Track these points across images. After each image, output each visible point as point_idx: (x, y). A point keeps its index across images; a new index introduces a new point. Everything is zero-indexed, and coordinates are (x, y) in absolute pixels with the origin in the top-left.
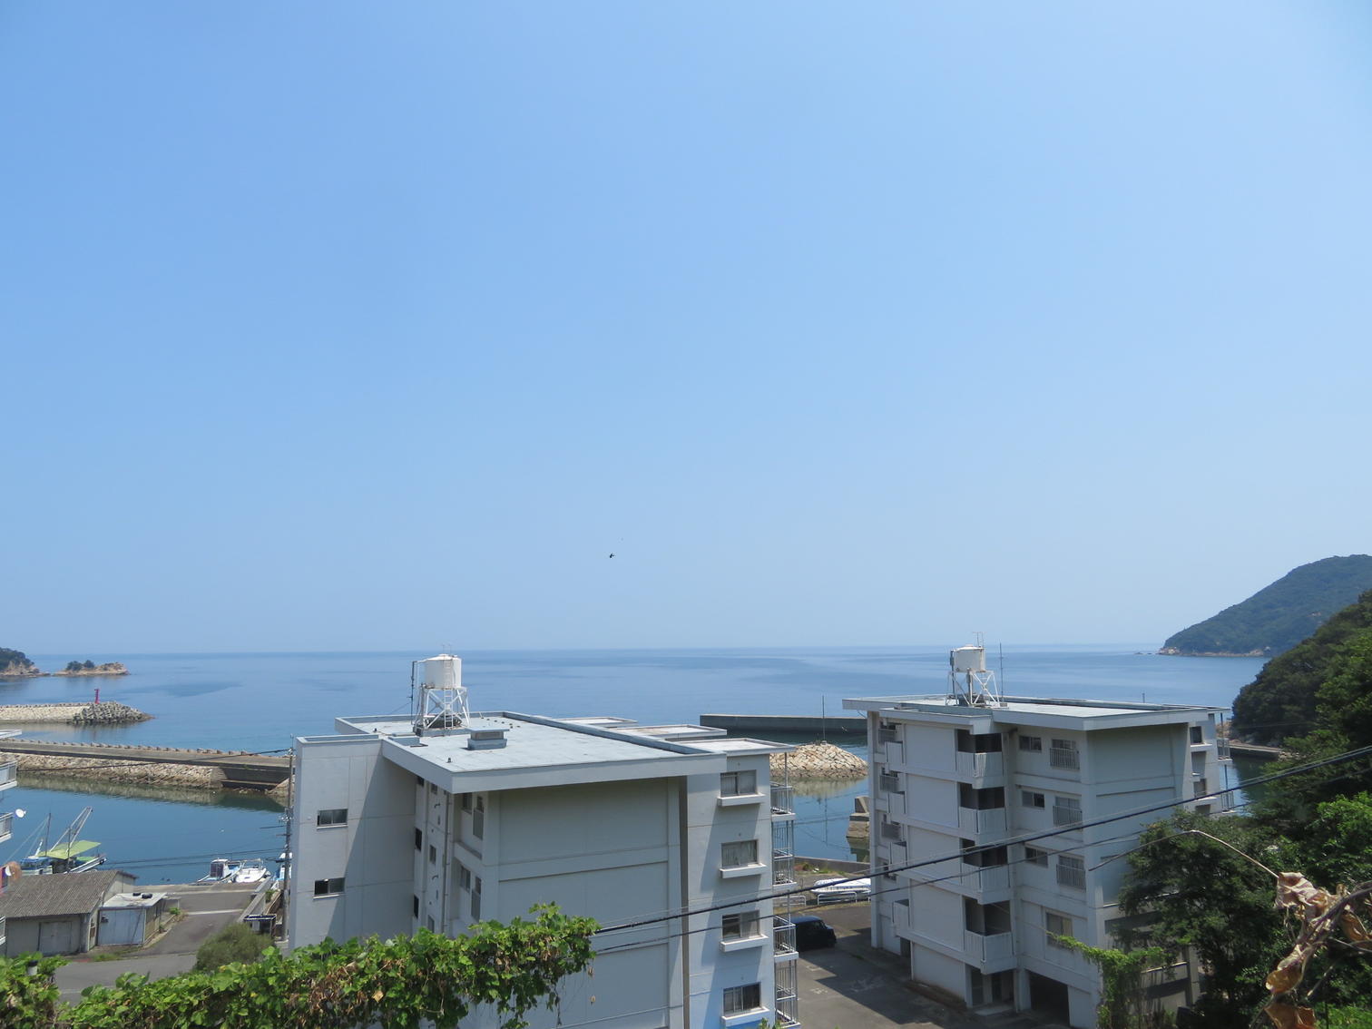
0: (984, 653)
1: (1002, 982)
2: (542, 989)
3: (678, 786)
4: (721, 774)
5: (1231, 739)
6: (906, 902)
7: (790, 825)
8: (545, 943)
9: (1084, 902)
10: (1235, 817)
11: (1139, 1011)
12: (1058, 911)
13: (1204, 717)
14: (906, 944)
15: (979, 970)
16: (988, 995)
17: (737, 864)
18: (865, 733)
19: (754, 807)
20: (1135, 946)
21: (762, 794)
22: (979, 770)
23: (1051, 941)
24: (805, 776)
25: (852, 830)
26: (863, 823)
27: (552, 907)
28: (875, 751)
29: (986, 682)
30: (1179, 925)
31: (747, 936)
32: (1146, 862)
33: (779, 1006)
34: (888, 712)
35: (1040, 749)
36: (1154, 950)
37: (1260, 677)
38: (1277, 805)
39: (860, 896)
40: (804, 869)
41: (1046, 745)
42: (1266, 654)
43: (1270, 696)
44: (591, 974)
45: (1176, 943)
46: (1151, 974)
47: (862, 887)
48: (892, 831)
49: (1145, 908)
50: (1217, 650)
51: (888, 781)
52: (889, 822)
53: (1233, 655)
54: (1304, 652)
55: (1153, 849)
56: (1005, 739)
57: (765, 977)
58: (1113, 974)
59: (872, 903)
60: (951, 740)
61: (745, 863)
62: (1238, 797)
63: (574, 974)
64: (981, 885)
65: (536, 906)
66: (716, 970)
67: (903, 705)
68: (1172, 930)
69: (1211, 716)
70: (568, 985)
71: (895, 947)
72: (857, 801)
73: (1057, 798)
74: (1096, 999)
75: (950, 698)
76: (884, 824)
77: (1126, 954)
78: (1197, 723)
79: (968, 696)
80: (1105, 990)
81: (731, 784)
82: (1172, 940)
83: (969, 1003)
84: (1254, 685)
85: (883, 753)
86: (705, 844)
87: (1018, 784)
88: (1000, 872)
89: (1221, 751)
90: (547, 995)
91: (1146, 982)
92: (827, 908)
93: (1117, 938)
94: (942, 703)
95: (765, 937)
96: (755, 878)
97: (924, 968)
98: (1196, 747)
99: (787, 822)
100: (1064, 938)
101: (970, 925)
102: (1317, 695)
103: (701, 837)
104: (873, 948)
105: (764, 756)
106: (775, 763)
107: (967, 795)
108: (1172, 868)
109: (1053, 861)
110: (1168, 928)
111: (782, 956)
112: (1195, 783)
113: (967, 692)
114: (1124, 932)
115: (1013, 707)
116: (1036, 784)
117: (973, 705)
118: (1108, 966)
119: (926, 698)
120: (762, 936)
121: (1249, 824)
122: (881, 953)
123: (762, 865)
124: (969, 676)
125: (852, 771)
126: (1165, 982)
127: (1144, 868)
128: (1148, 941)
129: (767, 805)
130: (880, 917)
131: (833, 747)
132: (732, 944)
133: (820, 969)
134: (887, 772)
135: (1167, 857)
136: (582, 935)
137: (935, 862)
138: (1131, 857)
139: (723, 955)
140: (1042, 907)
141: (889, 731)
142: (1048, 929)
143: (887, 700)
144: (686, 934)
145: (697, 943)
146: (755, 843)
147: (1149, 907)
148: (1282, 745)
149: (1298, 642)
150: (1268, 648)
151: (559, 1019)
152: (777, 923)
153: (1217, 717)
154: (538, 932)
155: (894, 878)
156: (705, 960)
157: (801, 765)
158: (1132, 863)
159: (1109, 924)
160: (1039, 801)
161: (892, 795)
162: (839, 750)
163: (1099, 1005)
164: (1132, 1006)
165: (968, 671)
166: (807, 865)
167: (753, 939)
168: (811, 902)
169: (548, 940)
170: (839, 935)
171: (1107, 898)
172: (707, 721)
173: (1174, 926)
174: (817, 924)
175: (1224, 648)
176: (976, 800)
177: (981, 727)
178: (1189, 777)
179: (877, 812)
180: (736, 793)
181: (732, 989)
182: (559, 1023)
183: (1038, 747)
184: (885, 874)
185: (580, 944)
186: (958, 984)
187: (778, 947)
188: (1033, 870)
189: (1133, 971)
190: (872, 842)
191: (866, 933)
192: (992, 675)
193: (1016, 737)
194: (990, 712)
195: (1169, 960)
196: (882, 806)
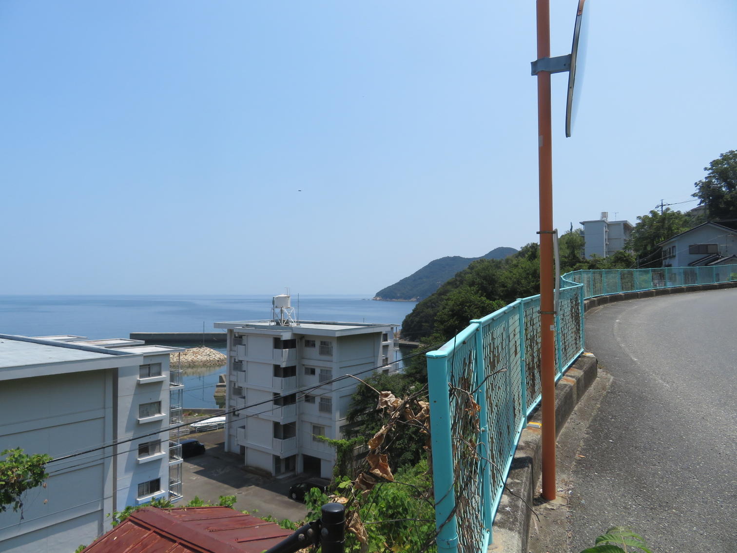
0: (290, 298)
1: (290, 461)
2: (9, 500)
3: (113, 375)
4: (140, 366)
5: (400, 339)
6: (244, 427)
7: (181, 392)
8: (13, 472)
9: (331, 419)
10: (398, 374)
11: (352, 466)
12: (319, 424)
13: (389, 329)
14: (243, 448)
15: (279, 457)
16: (283, 469)
17: (148, 415)
18: (225, 341)
19: (159, 383)
20: (352, 437)
21: (165, 375)
22: (284, 358)
23: (314, 439)
24: (192, 365)
25: (217, 392)
26: (224, 388)
27: (18, 451)
28: (231, 350)
29: (290, 313)
30: (372, 425)
31: (153, 452)
32: (359, 398)
33: (171, 488)
34: (238, 329)
35: (315, 346)
36: (360, 437)
37: (414, 311)
38: (416, 368)
39: (220, 426)
40: (189, 415)
41: (318, 344)
42: (417, 301)
43: (417, 319)
44: (45, 487)
45: (370, 433)
46: (358, 449)
47: (221, 421)
48: (238, 392)
49: (358, 419)
50: (397, 298)
51: (237, 365)
52: (236, 387)
53: (404, 300)
54: (432, 299)
55: (363, 391)
56: (298, 342)
57: (163, 475)
58: (341, 452)
59: (226, 430)
60: (271, 343)
61: (153, 414)
62: (401, 364)
63: (33, 488)
64: (281, 415)
65: (6, 451)
66: (133, 475)
67: (247, 325)
68: (368, 428)
69: (392, 328)
70: (29, 496)
71: (237, 450)
72: (221, 377)
73: (321, 370)
74: (333, 463)
75: (272, 321)
76: (234, 388)
77: (348, 441)
78: (386, 332)
79: (281, 320)
80: (337, 459)
81: (146, 371)
82: (368, 433)
83: (274, 474)
84: (412, 314)
85: (235, 351)
86: (129, 405)
87: (303, 364)
88: (292, 407)
89: (395, 345)
90: (13, 504)
91: (356, 453)
92: (201, 434)
93: (344, 434)
94: (267, 324)
95: (164, 453)
96: (159, 422)
97: (252, 459)
98: (384, 343)
99: (179, 390)
100: (320, 437)
101: (276, 435)
102: (435, 318)
103: (126, 401)
104: (226, 452)
105: (166, 355)
106: (174, 358)
107: (278, 371)
108: (370, 399)
109: (318, 400)
110: (367, 427)
111: (173, 462)
112: (383, 360)
113: (280, 318)
114: (348, 431)
115: (303, 326)
116: (311, 363)
117: (283, 325)
118: (339, 447)
119: (259, 322)
120: (163, 452)
121: (404, 377)
122: (230, 454)
123: (164, 414)
124: (282, 310)
125: (218, 361)
126: (364, 452)
127: (358, 400)
128: (358, 434)
129: (168, 382)
130: (230, 436)
131: (209, 349)
132: (144, 459)
133: (196, 466)
134: (237, 361)
135: (369, 395)
136: (39, 464)
137: (256, 405)
138: (353, 395)
139: (138, 465)
140: (311, 423)
141: (239, 339)
142: (313, 433)
143: (239, 323)
144: (115, 455)
145: (122, 460)
146: (160, 403)
147: (359, 418)
148: (421, 342)
149: (430, 295)
150: (418, 297)
151: (22, 516)
152: (171, 445)
153: (395, 328)
154: (7, 466)
155: (238, 415)
156: (127, 470)
157: (190, 359)
158: (354, 399)
159: (341, 427)
160: (313, 372)
161: (239, 372)
162: (212, 350)
163: (334, 466)
164: (349, 465)
165: (282, 308)
166: (191, 412)
167: (157, 455)
168: (192, 432)
169: (14, 470)
170: (207, 448)
171: (341, 416)
172: (133, 336)
173: (369, 426)
174: (195, 443)
175: (400, 297)
176: (282, 373)
177: (286, 336)
178: (381, 356)
179: (230, 382)
180: (149, 376)
181: (143, 483)
182: (22, 518)
183: (314, 345)
184: (233, 413)
185: (37, 471)
186: (268, 465)
187: (171, 458)
188: (308, 405)
189: (351, 448)
190: (227, 398)
191: (223, 444)
192: (293, 310)
193: (304, 341)
194: (291, 328)
195: (366, 442)
196: (233, 379)
